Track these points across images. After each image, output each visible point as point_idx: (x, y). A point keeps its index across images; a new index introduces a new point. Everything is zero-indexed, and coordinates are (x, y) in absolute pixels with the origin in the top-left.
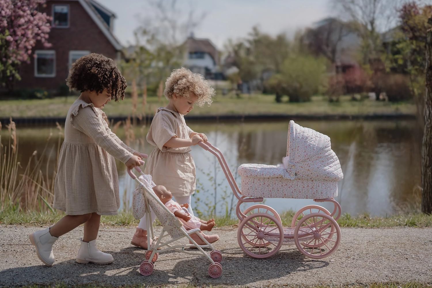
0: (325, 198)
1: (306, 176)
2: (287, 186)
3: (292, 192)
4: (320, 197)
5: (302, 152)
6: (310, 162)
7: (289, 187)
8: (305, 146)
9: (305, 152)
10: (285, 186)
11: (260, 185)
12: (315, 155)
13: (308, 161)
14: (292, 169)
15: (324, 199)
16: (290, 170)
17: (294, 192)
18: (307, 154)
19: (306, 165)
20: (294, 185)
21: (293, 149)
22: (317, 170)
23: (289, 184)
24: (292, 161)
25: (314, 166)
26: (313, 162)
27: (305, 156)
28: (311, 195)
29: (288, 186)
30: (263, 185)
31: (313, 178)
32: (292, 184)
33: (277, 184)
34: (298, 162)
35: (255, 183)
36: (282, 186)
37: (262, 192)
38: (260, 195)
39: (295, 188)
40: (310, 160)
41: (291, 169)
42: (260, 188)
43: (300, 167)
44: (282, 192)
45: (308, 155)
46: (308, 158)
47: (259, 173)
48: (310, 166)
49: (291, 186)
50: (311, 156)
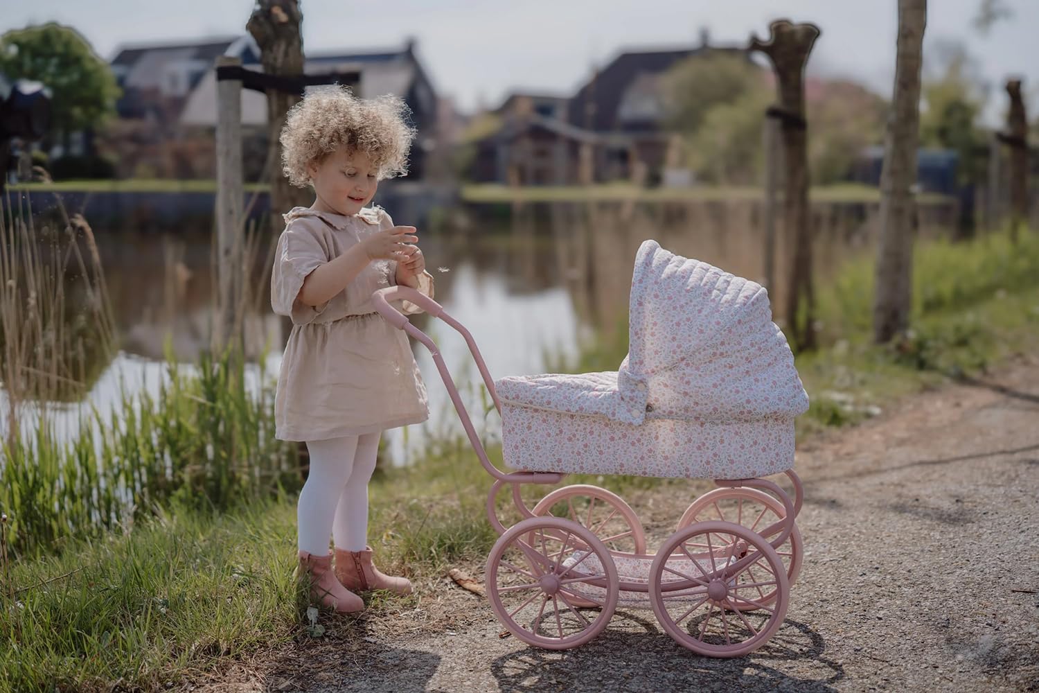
0: (743, 477)
1: (680, 410)
2: (626, 439)
3: (642, 458)
4: (725, 475)
5: (666, 340)
6: (688, 371)
7: (633, 444)
8: (674, 322)
9: (674, 339)
10: (620, 438)
11: (549, 435)
12: (704, 350)
13: (683, 366)
14: (637, 392)
15: (741, 480)
16: (632, 395)
17: (646, 457)
18: (679, 347)
19: (679, 378)
20: (647, 438)
21: (639, 332)
22: (712, 393)
23: (633, 434)
24: (636, 369)
25: (702, 381)
26: (698, 369)
27: (674, 352)
28: (697, 467)
29: (630, 441)
30: (557, 435)
31: (703, 416)
32: (642, 435)
33: (596, 433)
34: (653, 372)
35: (533, 429)
36: (612, 439)
37: (554, 455)
38: (550, 464)
39: (650, 447)
40: (688, 365)
41: (633, 391)
42: (548, 445)
43: (659, 384)
44: (612, 457)
45: (681, 349)
46: (683, 359)
47: (539, 396)
48: (688, 383)
49: (639, 440)
50: (691, 350)
